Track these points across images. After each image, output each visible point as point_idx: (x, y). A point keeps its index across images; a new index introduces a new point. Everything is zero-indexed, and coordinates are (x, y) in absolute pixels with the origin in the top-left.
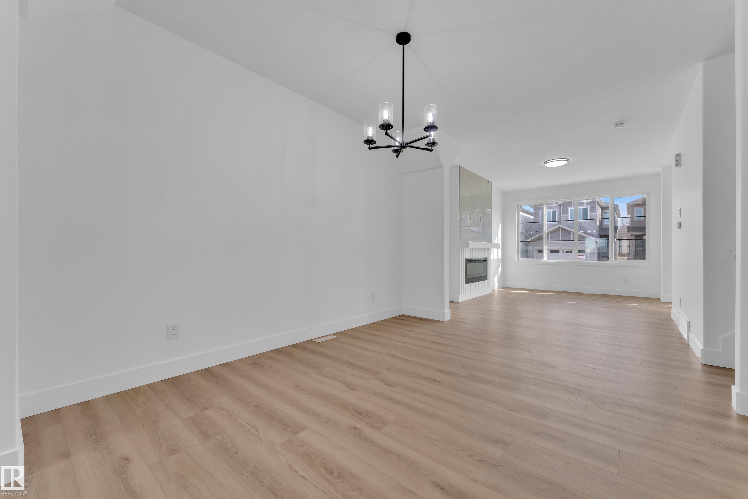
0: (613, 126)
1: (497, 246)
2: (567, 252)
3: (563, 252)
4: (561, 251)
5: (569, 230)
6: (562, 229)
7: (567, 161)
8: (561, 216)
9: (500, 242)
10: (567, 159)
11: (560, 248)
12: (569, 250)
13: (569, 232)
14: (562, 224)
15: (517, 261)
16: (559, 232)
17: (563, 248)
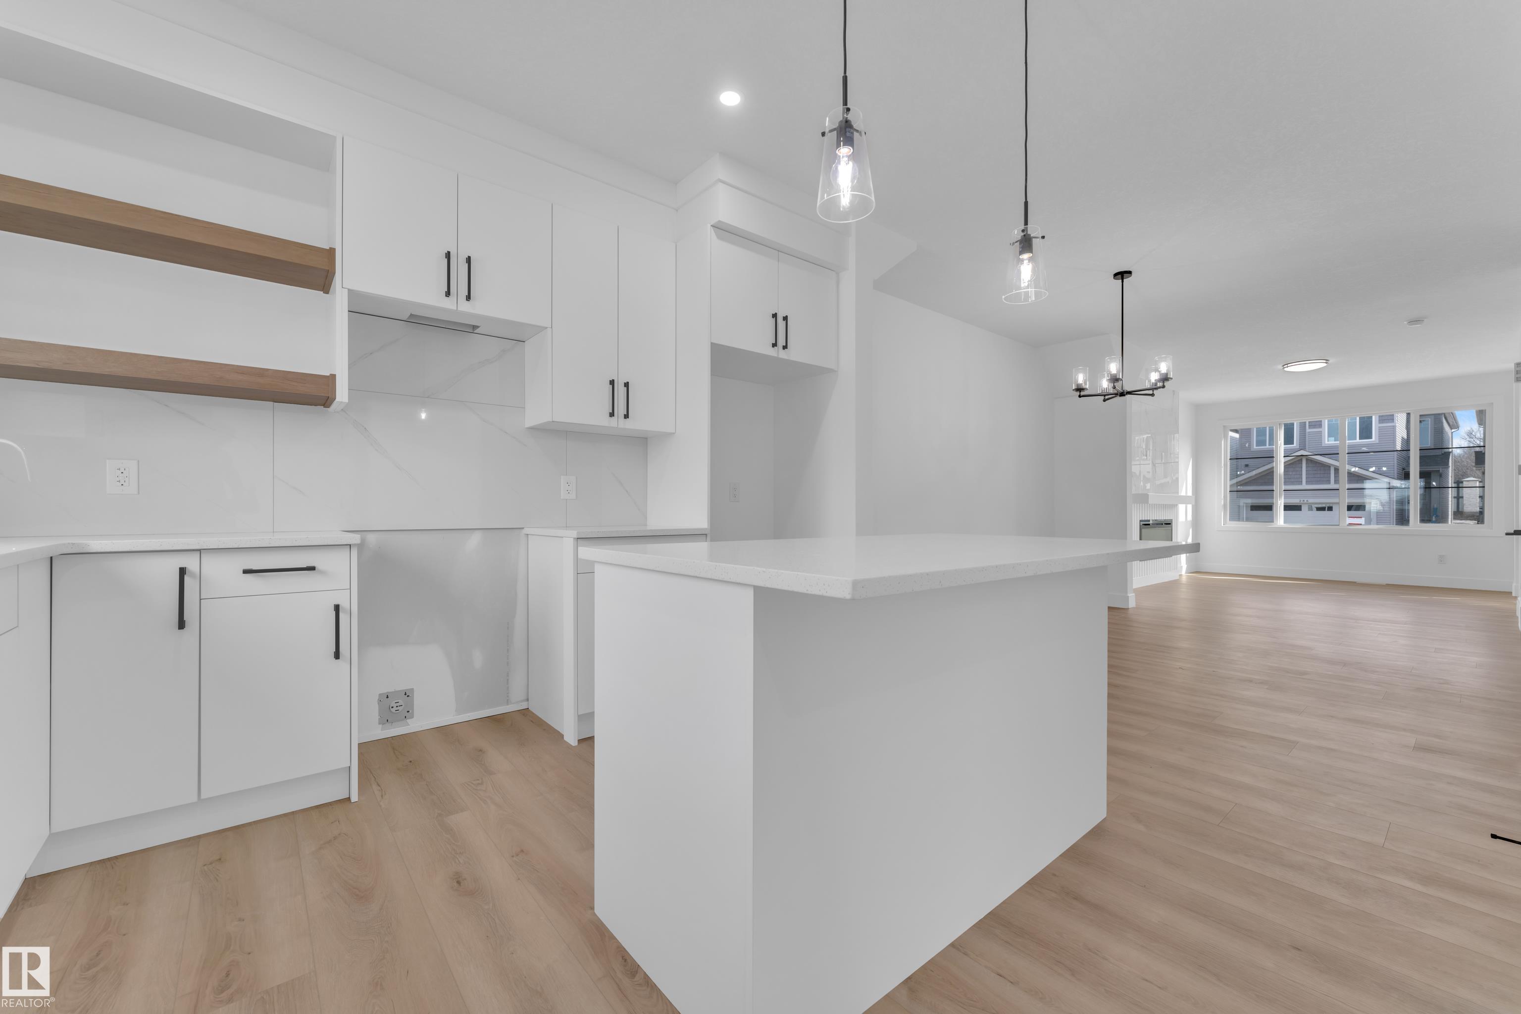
0: (1405, 322)
1: (1185, 500)
2: (1319, 509)
3: (1310, 509)
4: (1305, 508)
5: (1325, 462)
6: (1307, 460)
7: (1326, 363)
8: (1305, 431)
9: (1190, 493)
10: (1326, 360)
11: (1303, 501)
12: (1324, 506)
13: (1327, 467)
14: (1307, 449)
15: (1222, 525)
16: (1302, 467)
17: (1311, 501)
